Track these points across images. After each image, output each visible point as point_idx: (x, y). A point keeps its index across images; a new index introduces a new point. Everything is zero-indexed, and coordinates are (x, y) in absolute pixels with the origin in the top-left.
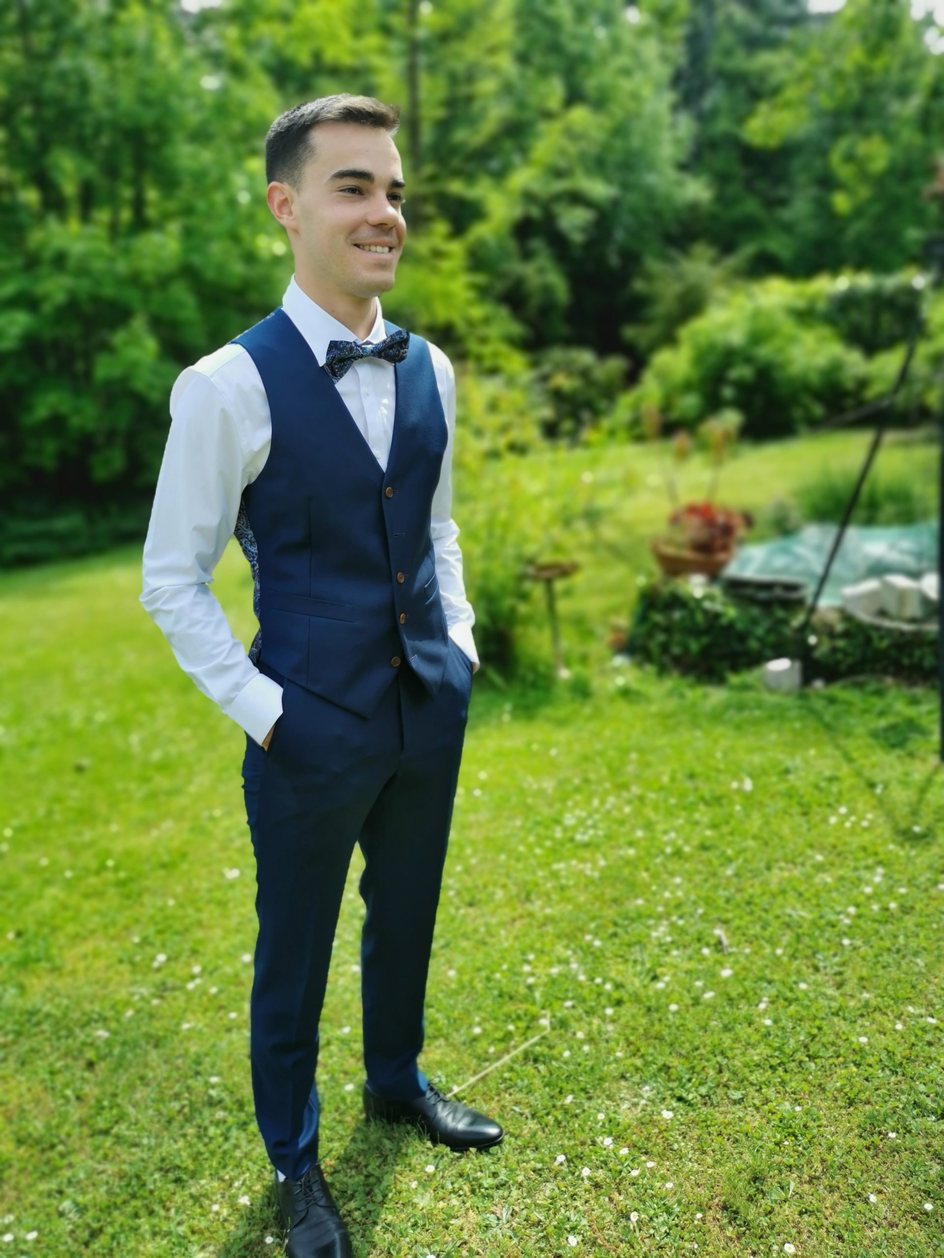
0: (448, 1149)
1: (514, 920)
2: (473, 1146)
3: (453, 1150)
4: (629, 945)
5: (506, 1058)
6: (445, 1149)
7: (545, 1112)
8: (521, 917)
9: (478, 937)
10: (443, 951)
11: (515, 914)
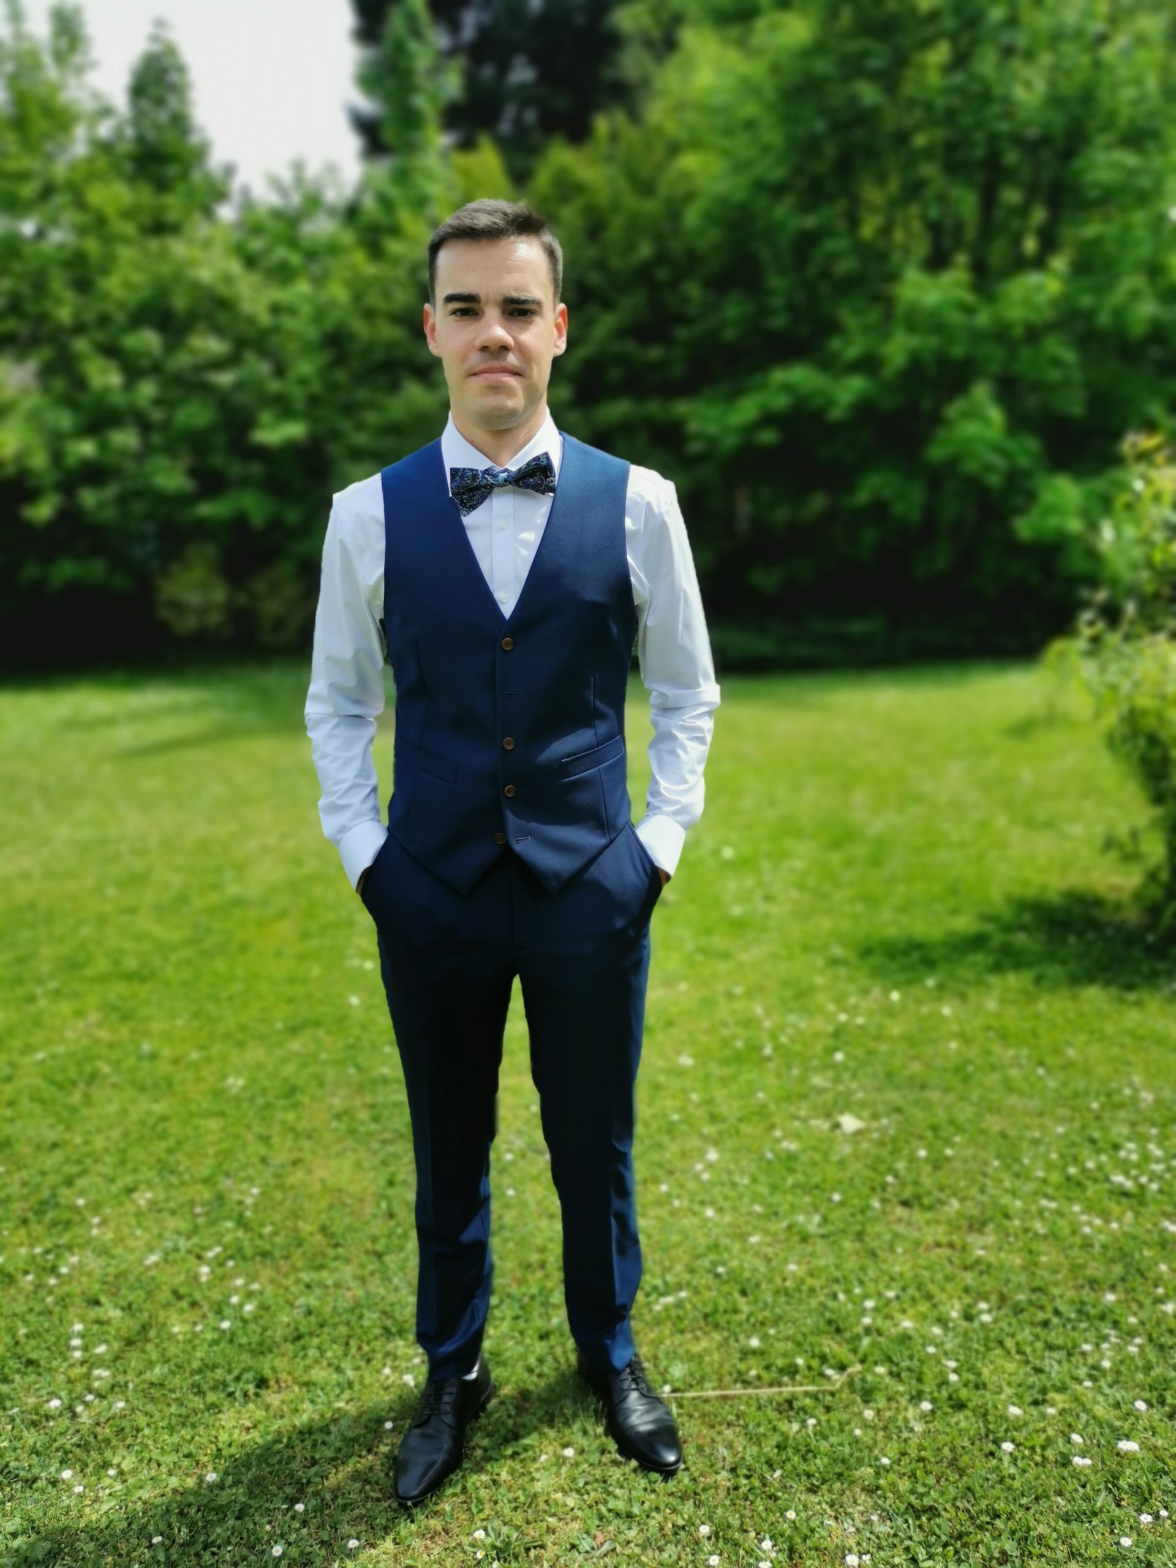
0: (616, 1447)
1: (938, 1245)
2: (637, 1459)
3: (620, 1451)
4: (1050, 1347)
5: (765, 1392)
6: (613, 1446)
7: (745, 1472)
8: (951, 1246)
9: (874, 1244)
10: (819, 1241)
11: (944, 1240)
